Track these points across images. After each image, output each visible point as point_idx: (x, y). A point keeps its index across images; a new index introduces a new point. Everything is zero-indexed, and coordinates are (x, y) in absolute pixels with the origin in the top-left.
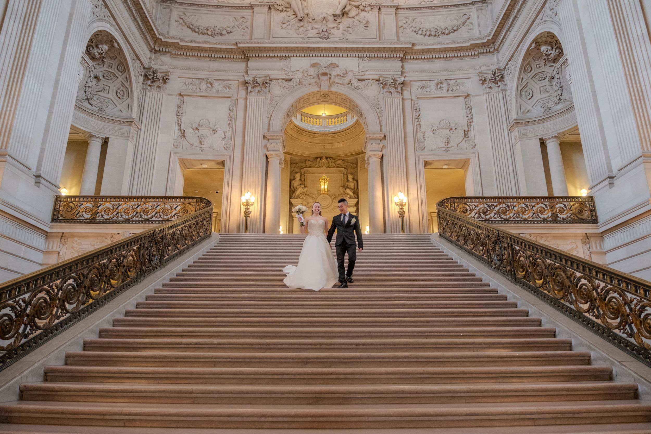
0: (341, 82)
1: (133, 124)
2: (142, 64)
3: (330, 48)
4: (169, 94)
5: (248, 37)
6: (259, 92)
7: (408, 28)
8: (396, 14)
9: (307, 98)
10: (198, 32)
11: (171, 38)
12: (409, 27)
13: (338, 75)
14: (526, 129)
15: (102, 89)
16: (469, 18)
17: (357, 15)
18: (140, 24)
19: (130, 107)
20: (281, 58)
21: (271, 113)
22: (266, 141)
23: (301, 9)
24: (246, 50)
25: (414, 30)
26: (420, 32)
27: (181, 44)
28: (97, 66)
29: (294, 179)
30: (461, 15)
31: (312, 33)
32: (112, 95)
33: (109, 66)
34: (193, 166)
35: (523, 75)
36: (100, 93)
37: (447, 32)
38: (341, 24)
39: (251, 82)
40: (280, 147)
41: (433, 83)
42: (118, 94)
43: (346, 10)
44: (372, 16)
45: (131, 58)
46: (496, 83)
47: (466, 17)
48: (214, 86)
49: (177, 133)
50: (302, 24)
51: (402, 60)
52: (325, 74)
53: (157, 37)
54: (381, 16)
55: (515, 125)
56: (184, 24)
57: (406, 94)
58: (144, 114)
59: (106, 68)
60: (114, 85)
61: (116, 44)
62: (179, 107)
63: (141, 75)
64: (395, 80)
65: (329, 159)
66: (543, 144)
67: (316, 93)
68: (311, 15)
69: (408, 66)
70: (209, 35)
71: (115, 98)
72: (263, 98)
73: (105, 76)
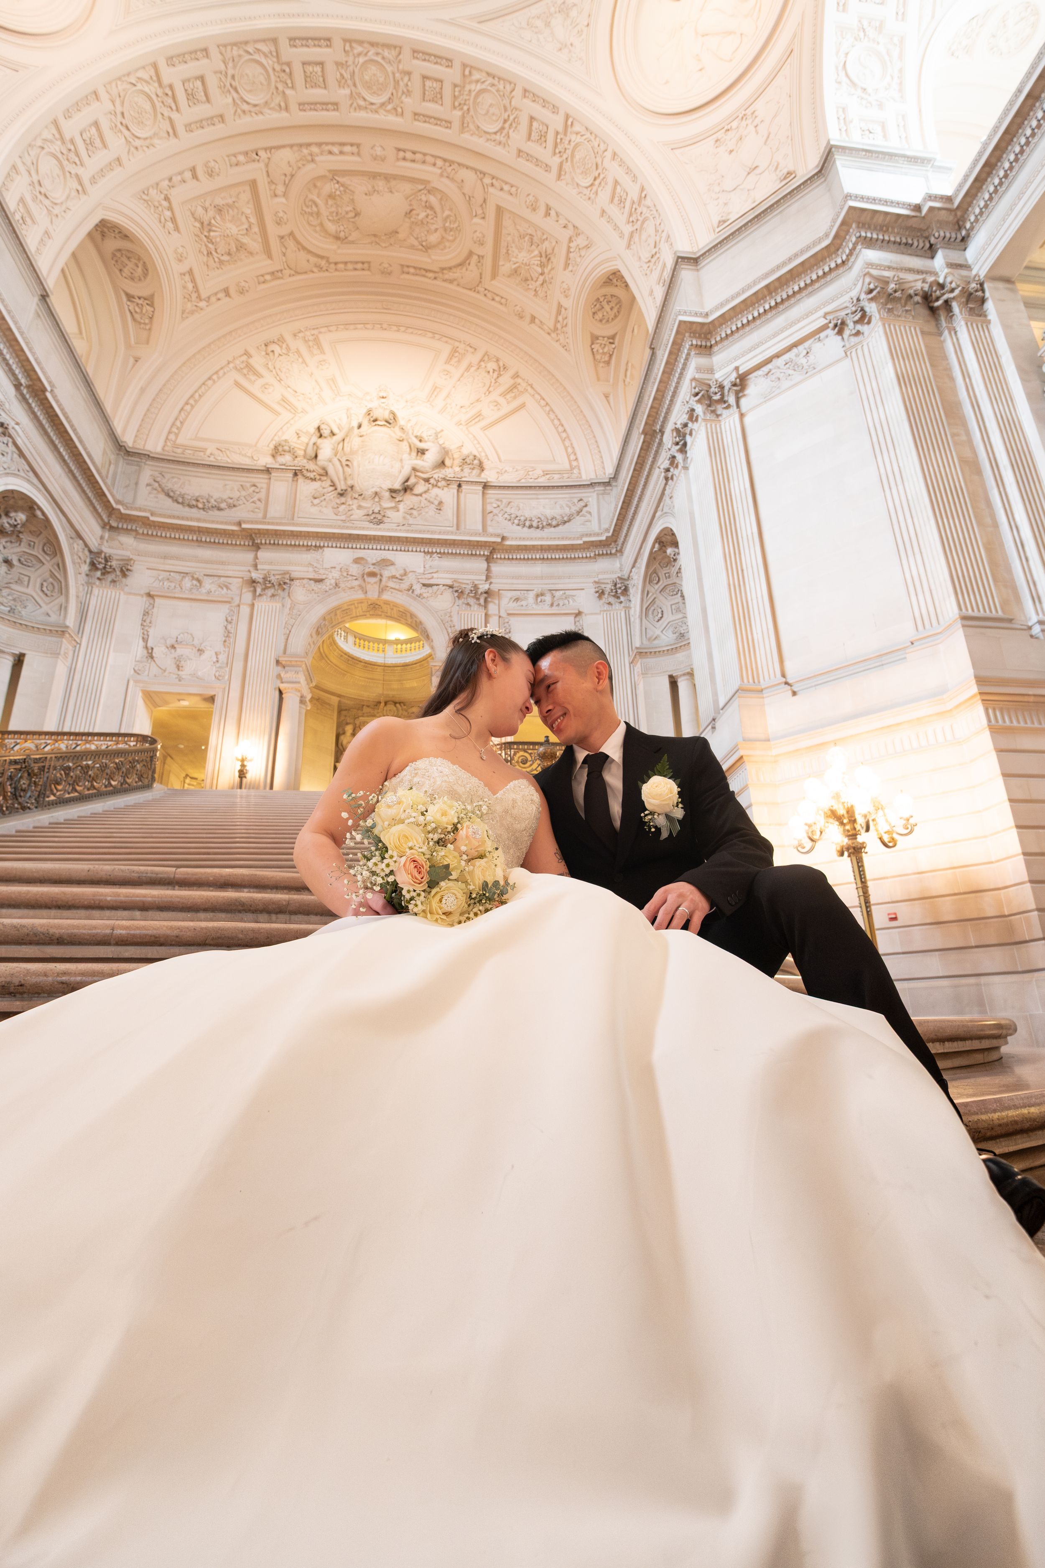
0: (397, 587)
1: (67, 635)
2: (86, 545)
3: (382, 536)
4: (130, 594)
5: (260, 515)
6: (273, 596)
7: (500, 515)
8: (483, 493)
9: (346, 607)
10: (182, 503)
11: (136, 509)
12: (502, 512)
13: (393, 577)
14: (651, 661)
15: (16, 579)
16: (586, 506)
17: (425, 492)
18: (84, 485)
19: (63, 609)
20: (308, 548)
21: (290, 627)
22: (280, 668)
23: (342, 478)
24: (256, 534)
25: (509, 517)
26: (516, 521)
27: (152, 518)
28: (8, 544)
29: (344, 733)
30: (576, 501)
31: (358, 514)
32: (33, 590)
33: (30, 545)
34: (166, 703)
35: (648, 587)
36: (14, 586)
37: (554, 523)
38: (402, 504)
39: (261, 580)
40: (302, 678)
41: (531, 595)
42: (45, 589)
43: (409, 483)
44: (448, 495)
45: (66, 535)
46: (618, 598)
47: (582, 504)
48: (203, 584)
49: (139, 650)
50: (343, 499)
51: (489, 559)
52: (372, 574)
53: (112, 506)
54: (462, 495)
55: (638, 656)
56: (160, 489)
57: (492, 608)
58: (88, 619)
59: (24, 548)
60: (37, 575)
61: (39, 513)
62: (146, 613)
63: (85, 562)
64: (476, 587)
65: (398, 705)
66: (674, 684)
67: (361, 602)
68: (357, 488)
69: (496, 568)
70: (200, 509)
71: (38, 595)
72: (279, 605)
73: (22, 559)
